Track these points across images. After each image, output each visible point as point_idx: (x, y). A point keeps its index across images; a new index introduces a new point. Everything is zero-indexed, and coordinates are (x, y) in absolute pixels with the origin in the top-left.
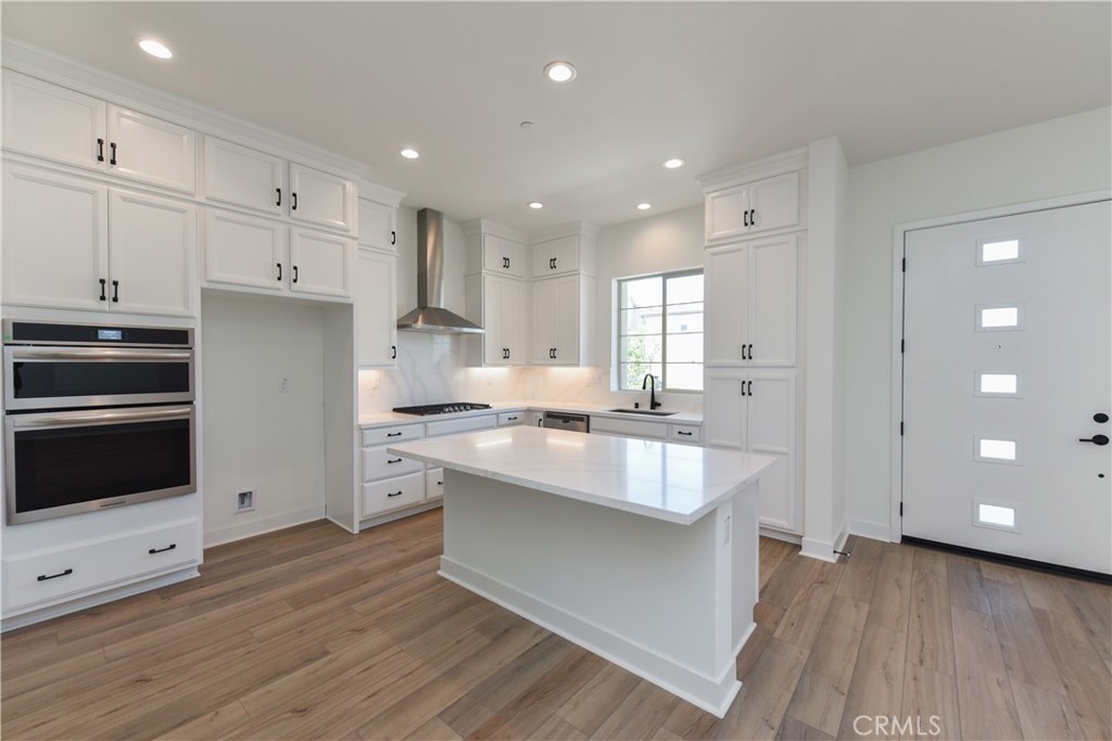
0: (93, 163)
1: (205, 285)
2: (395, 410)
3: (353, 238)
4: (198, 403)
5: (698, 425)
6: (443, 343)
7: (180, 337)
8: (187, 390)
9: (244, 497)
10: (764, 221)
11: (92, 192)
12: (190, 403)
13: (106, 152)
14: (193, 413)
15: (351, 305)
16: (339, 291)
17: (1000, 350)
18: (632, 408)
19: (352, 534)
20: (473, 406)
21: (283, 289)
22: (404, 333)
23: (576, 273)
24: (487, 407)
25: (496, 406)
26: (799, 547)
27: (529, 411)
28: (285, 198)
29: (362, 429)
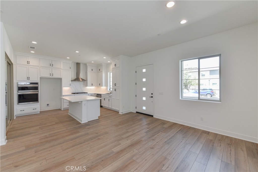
0: (27, 64)
1: (40, 77)
2: (72, 93)
3: (62, 69)
4: (39, 91)
5: (111, 95)
6: (81, 83)
7: (37, 83)
8: (38, 90)
9: (48, 105)
10: (117, 66)
11: (27, 67)
12: (38, 91)
13: (28, 62)
14: (39, 93)
15: (62, 78)
16: (60, 77)
17: (144, 84)
18: (110, 93)
19: (62, 110)
20: (84, 93)
21: (51, 77)
22: (72, 82)
23: (102, 72)
24: (87, 93)
25: (88, 93)
26: (119, 112)
27: (95, 94)
28: (51, 65)
29: (63, 96)
